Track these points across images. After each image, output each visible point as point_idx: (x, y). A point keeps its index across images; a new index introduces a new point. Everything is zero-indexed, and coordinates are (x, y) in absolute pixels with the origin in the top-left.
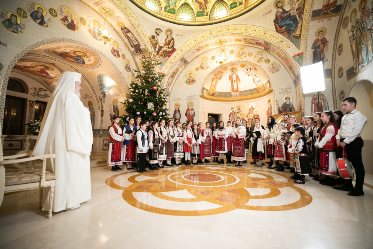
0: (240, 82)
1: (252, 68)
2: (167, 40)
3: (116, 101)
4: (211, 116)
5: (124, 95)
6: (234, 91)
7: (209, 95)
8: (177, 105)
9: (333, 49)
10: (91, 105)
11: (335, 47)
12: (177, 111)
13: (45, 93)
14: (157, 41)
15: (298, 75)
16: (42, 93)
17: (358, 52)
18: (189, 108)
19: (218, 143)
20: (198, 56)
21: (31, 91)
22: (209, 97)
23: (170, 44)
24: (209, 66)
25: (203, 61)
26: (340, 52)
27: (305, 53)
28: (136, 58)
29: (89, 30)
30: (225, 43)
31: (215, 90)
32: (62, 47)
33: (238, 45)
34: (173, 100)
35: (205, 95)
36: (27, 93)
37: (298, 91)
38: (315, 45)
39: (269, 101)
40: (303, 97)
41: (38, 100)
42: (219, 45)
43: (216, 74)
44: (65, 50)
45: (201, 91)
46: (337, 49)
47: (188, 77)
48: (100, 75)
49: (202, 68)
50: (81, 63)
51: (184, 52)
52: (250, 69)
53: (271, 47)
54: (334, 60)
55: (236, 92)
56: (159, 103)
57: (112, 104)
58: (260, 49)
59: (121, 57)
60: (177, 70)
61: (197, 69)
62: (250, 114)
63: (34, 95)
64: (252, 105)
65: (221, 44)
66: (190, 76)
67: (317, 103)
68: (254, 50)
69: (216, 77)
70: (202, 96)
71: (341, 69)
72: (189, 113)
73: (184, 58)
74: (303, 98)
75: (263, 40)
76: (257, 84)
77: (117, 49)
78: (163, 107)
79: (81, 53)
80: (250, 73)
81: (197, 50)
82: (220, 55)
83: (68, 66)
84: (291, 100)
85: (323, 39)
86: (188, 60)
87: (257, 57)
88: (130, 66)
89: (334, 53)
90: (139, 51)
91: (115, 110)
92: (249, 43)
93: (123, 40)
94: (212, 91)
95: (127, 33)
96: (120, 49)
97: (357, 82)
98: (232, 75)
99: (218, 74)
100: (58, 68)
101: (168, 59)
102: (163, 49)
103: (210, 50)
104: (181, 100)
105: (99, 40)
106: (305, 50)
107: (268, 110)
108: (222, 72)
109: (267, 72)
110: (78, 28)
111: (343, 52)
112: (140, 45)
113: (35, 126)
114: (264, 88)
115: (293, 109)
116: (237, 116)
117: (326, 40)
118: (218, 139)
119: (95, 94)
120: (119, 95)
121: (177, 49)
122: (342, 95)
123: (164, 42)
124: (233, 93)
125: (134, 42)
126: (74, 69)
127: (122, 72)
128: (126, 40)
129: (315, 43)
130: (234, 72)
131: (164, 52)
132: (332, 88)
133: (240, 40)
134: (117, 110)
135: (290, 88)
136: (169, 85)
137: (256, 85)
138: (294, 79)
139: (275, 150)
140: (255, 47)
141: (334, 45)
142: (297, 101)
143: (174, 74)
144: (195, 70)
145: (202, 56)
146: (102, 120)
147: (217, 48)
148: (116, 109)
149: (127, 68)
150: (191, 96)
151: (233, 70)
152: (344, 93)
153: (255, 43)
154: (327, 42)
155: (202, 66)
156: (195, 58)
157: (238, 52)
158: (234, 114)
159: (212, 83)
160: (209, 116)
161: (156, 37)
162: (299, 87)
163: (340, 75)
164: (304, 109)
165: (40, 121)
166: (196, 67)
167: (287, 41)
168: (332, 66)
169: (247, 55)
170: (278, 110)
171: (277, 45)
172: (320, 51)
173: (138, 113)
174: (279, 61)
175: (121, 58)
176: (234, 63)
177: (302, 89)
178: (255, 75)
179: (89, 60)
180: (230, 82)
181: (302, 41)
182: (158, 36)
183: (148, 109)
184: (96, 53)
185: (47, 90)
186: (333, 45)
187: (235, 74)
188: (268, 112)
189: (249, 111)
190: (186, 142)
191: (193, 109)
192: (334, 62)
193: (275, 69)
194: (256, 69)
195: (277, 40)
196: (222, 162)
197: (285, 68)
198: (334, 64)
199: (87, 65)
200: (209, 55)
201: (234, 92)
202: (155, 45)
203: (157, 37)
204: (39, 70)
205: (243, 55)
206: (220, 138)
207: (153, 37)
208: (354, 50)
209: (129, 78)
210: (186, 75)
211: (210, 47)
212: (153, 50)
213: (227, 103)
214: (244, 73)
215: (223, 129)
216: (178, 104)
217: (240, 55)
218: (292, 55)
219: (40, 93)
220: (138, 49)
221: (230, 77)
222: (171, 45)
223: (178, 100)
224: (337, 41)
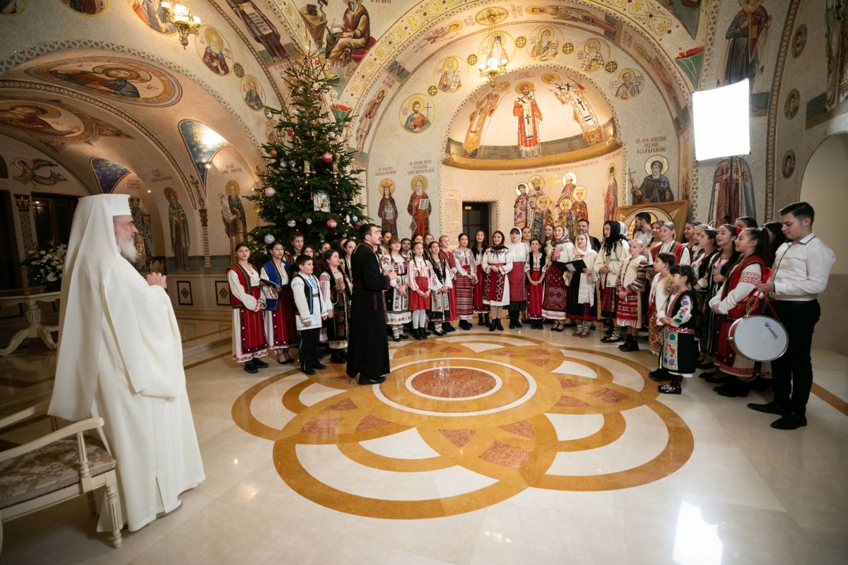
0: (541, 119)
1: (571, 83)
2: (349, 16)
3: (232, 185)
4: (470, 208)
5: (253, 170)
6: (526, 142)
7: (464, 156)
8: (387, 187)
9: (782, 39)
10: (172, 197)
11: (787, 33)
12: (387, 201)
13: (51, 172)
14: (322, 20)
15: (686, 107)
16: (44, 172)
17: (844, 57)
18: (415, 193)
19: (487, 283)
20: (432, 55)
21: (14, 170)
22: (463, 161)
23: (357, 25)
24: (462, 83)
25: (446, 69)
26: (798, 49)
27: (709, 50)
28: (272, 69)
29: (134, 6)
30: (503, 17)
31: (478, 141)
32: (71, 61)
33: (538, 22)
34: (377, 174)
35: (455, 158)
36: (7, 177)
37: (682, 146)
38: (736, 28)
39: (612, 170)
40: (694, 167)
41: (37, 191)
42: (488, 23)
43: (482, 103)
44: (80, 66)
45: (445, 150)
46: (792, 37)
47: (410, 112)
48: (184, 123)
49: (445, 87)
50: (130, 96)
51: (397, 47)
52: (566, 87)
53: (621, 30)
54: (779, 69)
55: (530, 146)
56: (342, 194)
57: (224, 192)
58: (594, 33)
59: (233, 72)
60: (381, 96)
61: (432, 91)
62: (566, 200)
63: (23, 179)
64: (569, 178)
65: (493, 21)
66: (414, 110)
67: (726, 180)
68: (578, 37)
69: (482, 110)
70: (447, 162)
71: (794, 95)
72: (417, 206)
73: (397, 63)
74: (695, 170)
75: (603, 11)
76: (584, 125)
77: (219, 53)
78: (352, 200)
79: (126, 72)
80: (568, 96)
81: (429, 40)
82: (489, 51)
83: (97, 103)
84: (665, 168)
85: (759, 10)
86: (409, 68)
87: (585, 54)
88: (259, 94)
89: (783, 49)
90: (278, 50)
91: (235, 209)
92: (565, 17)
93: (232, 24)
94: (471, 145)
95: (240, 5)
96: (226, 50)
97: (830, 137)
98: (521, 103)
99: (484, 101)
100: (70, 110)
101: (356, 68)
102: (341, 41)
103: (465, 37)
104: (395, 172)
105: (167, 31)
106: (709, 43)
107: (609, 191)
108: (496, 96)
109: (610, 95)
110: (102, 4)
111: (805, 47)
112: (278, 37)
113: (43, 267)
114: (601, 137)
115: (667, 193)
116: (534, 206)
117: (766, 13)
118: (488, 272)
119: (180, 171)
120: (240, 170)
121: (377, 40)
122: (788, 164)
123: (341, 22)
124: (523, 148)
125: (261, 29)
126: (112, 110)
127: (239, 112)
128: (240, 23)
129: (736, 23)
130: (526, 94)
131: (343, 48)
132: (768, 143)
133: (542, 11)
134: (240, 207)
135: (663, 139)
136: (362, 137)
137: (581, 126)
138: (675, 115)
139: (620, 302)
140: (581, 28)
141: (785, 28)
142: (679, 173)
143: (373, 107)
144: (427, 94)
145: (444, 55)
146: (205, 234)
147: (483, 30)
148: (236, 205)
149: (251, 100)
150: (421, 162)
151: (524, 89)
152: (794, 160)
153: (580, 17)
154: (768, 18)
155: (445, 83)
156: (425, 61)
157: (537, 41)
158: (527, 199)
159: (471, 126)
160: (467, 208)
161: (318, 9)
162: (686, 137)
163: (792, 110)
164: (695, 196)
165: (53, 252)
166: (430, 86)
167: (664, 14)
168: (773, 85)
169: (560, 50)
170: (631, 195)
171: (637, 26)
172: (747, 44)
173: (292, 224)
174: (641, 66)
175: (232, 75)
176: (525, 73)
177: (694, 145)
178: (580, 103)
179: (148, 88)
180: (516, 119)
181: (702, 15)
182: (324, 5)
183: (316, 209)
184: (164, 71)
185: (55, 162)
186: (782, 29)
187: (529, 98)
188: (608, 196)
189: (563, 192)
190: (415, 287)
191: (425, 196)
192: (779, 74)
193: (629, 88)
194: (581, 88)
195: (640, 12)
196: (496, 325)
197: (656, 84)
198: (778, 79)
199: (146, 100)
200: (462, 53)
201: (526, 146)
202: (317, 31)
203: (321, 9)
204: (22, 117)
205: (550, 50)
206: (492, 271)
207: (311, 10)
208: (834, 47)
209: (259, 129)
210: (405, 106)
211: (465, 31)
212: (314, 48)
213: (510, 174)
214: (552, 94)
215: (502, 250)
216: (389, 182)
217: (540, 51)
218: (674, 54)
219: (38, 173)
220: (274, 47)
221: (515, 107)
222: (360, 27)
223: (387, 173)
224: (795, 15)
